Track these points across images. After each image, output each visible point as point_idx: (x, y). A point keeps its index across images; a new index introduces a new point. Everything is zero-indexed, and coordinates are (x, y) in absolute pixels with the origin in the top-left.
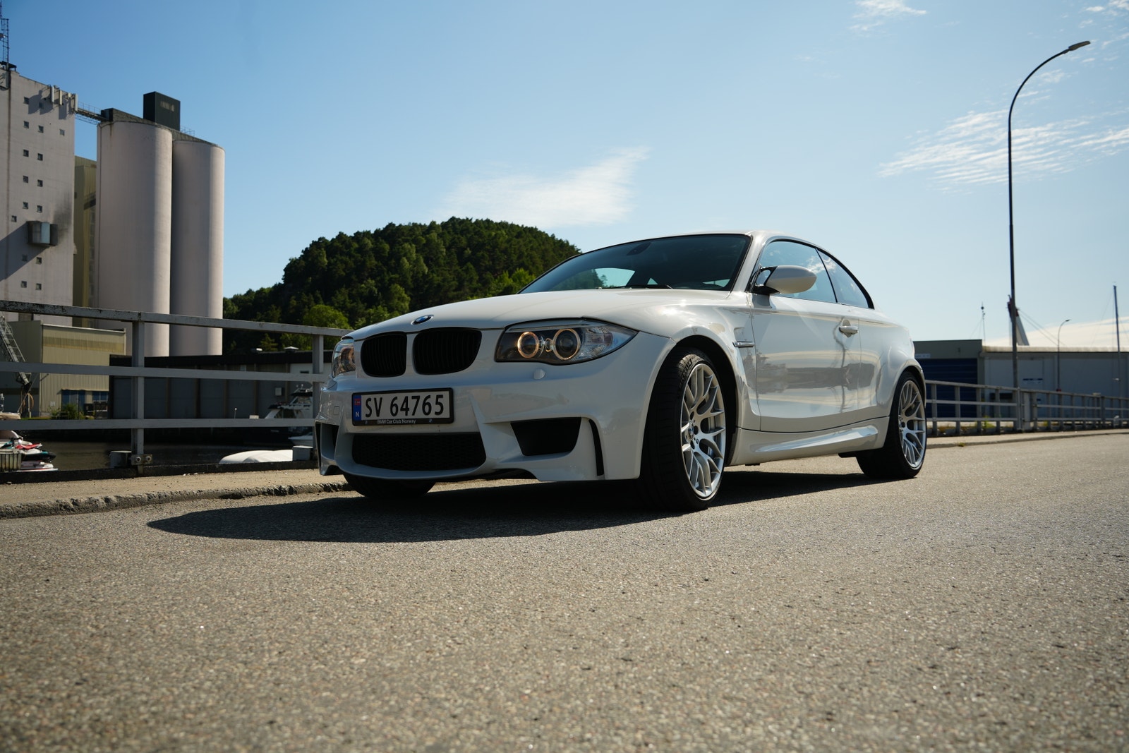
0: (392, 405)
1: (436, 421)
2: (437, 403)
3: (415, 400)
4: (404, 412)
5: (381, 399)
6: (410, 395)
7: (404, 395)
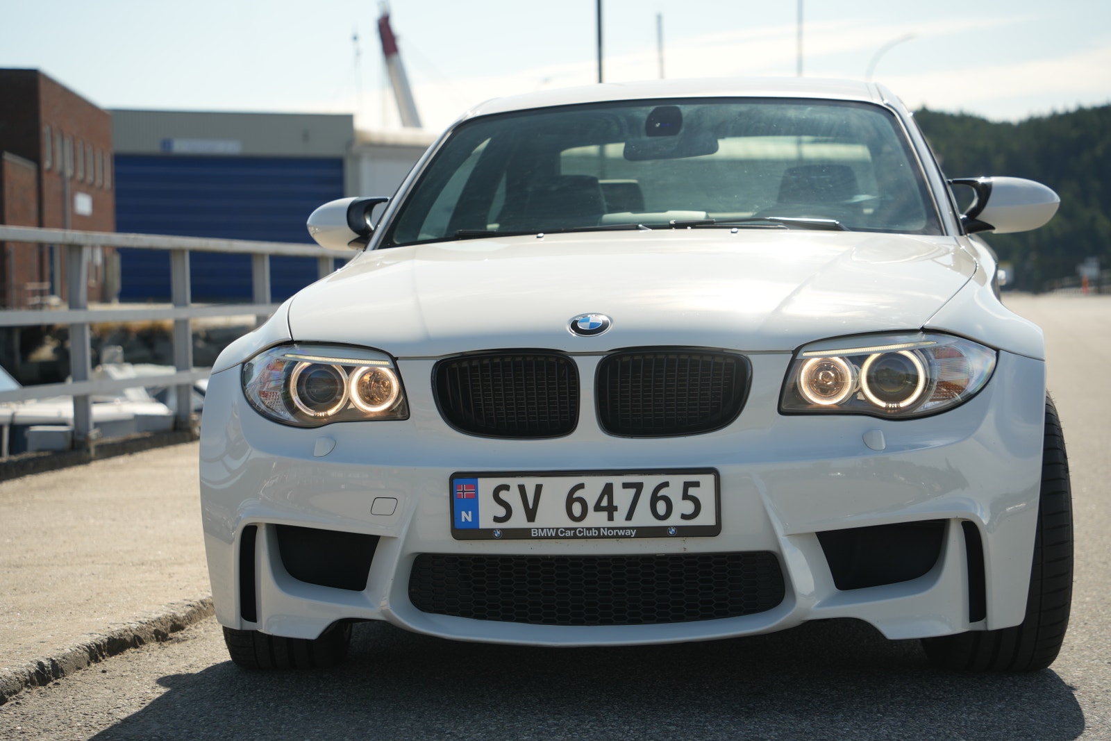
0: (570, 500)
1: (683, 532)
2: (686, 496)
3: (632, 491)
4: (605, 514)
5: (539, 488)
6: (617, 481)
7: (602, 481)
